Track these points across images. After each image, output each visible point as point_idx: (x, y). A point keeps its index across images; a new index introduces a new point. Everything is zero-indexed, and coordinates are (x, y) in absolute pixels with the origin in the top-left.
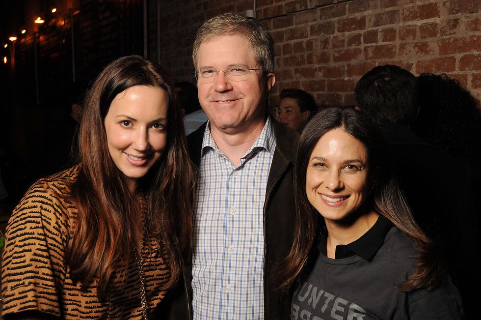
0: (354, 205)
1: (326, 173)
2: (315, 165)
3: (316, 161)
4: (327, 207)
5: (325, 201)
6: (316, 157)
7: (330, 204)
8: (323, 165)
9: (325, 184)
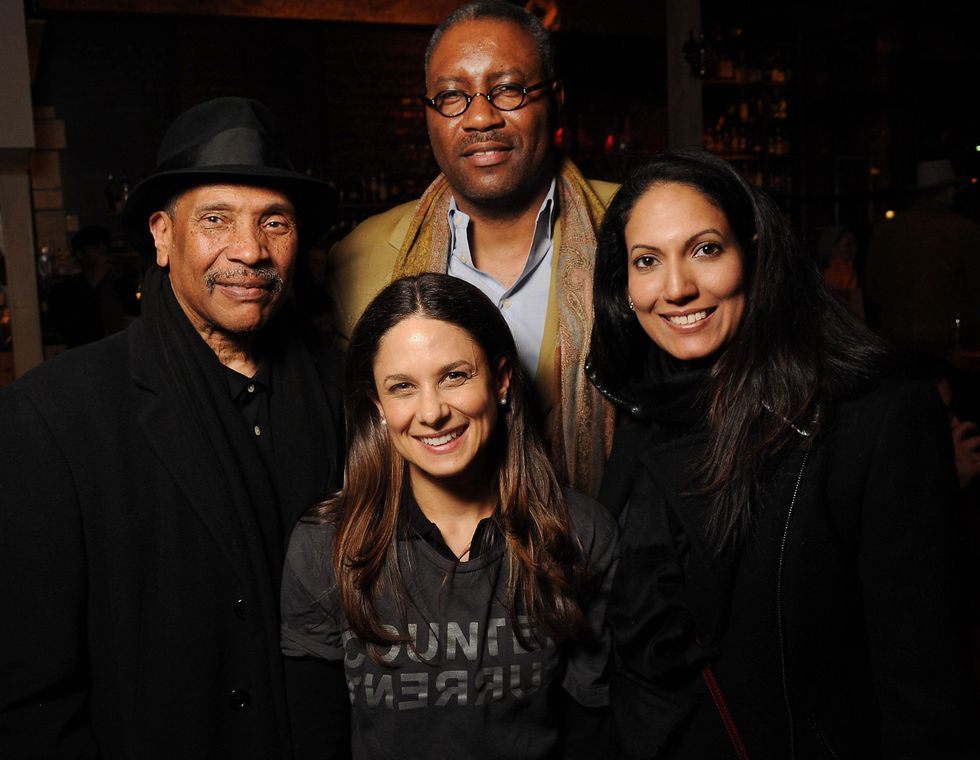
0: (478, 441)
1: (414, 399)
2: (393, 389)
3: (391, 383)
4: (433, 456)
5: (429, 448)
6: (389, 377)
7: (438, 449)
8: (406, 385)
9: (419, 417)
